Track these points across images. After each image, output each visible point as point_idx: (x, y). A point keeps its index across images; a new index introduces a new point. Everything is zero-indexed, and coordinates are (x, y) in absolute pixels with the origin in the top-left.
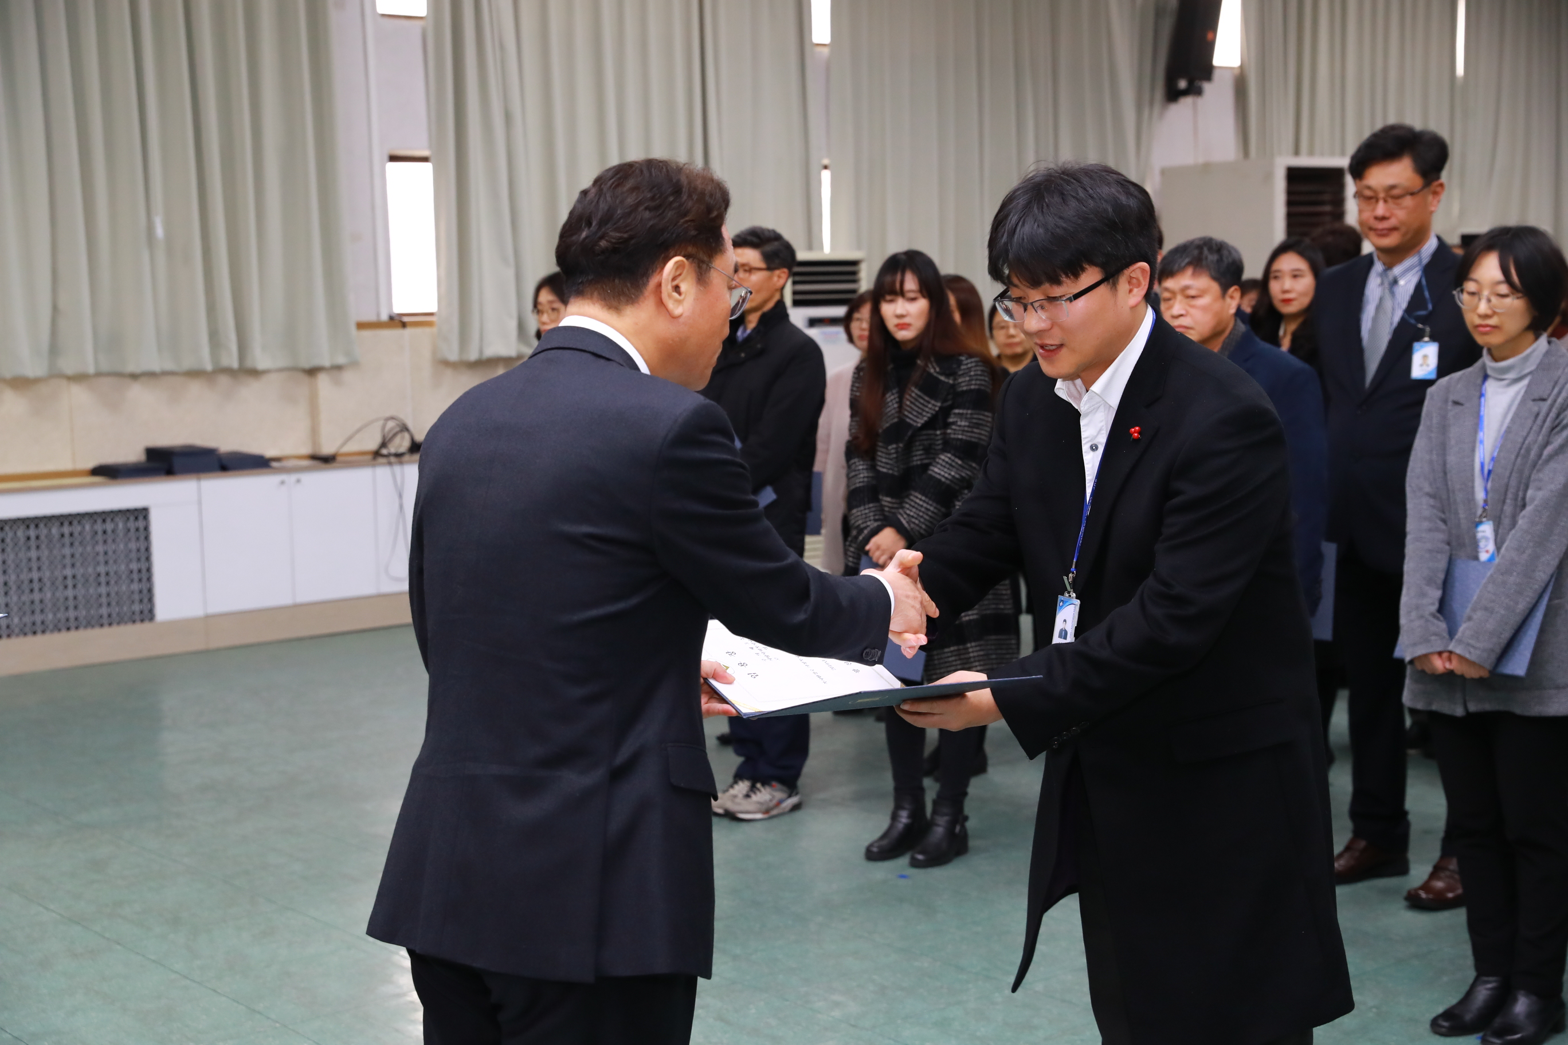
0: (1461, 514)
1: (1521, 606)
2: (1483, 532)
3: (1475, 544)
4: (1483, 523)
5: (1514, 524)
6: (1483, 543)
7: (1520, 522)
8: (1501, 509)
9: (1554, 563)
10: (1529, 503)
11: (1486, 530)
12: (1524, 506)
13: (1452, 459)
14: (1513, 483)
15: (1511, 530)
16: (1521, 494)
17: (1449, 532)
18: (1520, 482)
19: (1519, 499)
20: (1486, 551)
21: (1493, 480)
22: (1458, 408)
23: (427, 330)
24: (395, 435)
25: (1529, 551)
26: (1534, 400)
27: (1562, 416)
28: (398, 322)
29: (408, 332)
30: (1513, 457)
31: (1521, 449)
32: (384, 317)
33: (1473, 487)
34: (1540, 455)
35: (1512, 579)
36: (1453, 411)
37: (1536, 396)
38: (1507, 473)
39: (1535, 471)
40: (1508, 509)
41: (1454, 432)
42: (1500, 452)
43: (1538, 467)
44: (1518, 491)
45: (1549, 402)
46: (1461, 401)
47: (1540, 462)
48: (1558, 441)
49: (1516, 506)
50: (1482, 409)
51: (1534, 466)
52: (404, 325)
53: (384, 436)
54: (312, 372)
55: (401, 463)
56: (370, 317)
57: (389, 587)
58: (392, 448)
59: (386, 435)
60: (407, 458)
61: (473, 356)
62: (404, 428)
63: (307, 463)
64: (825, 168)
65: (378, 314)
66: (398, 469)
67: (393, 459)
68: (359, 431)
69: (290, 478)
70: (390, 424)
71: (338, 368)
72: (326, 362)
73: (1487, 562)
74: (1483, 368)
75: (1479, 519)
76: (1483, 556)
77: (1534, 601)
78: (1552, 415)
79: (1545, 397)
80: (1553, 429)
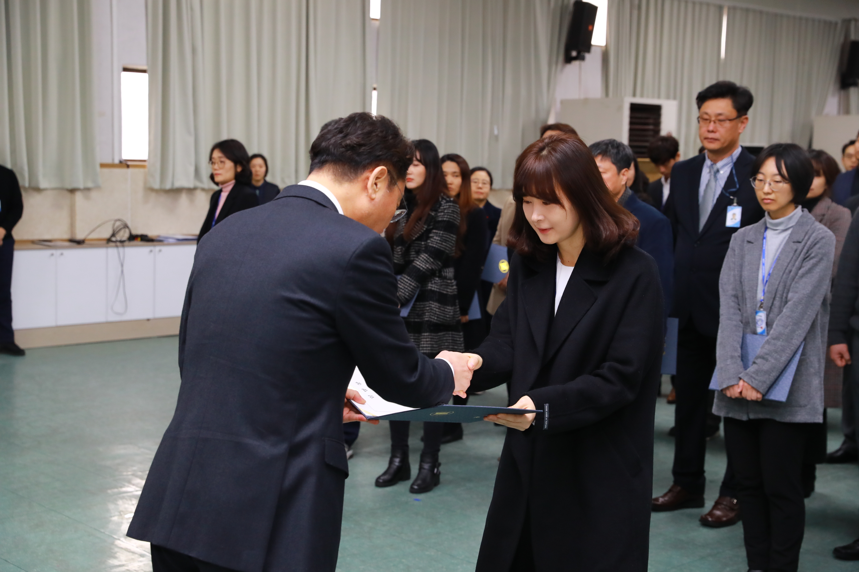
0: (748, 306)
1: (784, 358)
2: (761, 316)
3: (755, 323)
4: (760, 311)
5: (780, 311)
6: (759, 323)
7: (784, 310)
8: (773, 303)
9: (804, 335)
10: (789, 301)
11: (762, 316)
12: (786, 302)
13: (745, 273)
15: (778, 315)
16: (785, 295)
17: (742, 315)
18: (785, 288)
19: (784, 298)
20: (761, 327)
21: (769, 286)
22: (751, 245)
23: (142, 170)
24: (120, 230)
25: (790, 328)
26: (794, 242)
27: (810, 252)
28: (125, 164)
29: (130, 170)
31: (786, 269)
32: (117, 161)
33: (756, 290)
34: (796, 274)
35: (779, 343)
36: (747, 246)
37: (795, 240)
39: (794, 283)
40: (777, 303)
41: (747, 258)
42: (773, 270)
44: (783, 293)
45: (803, 244)
46: (752, 241)
48: (808, 265)
49: (781, 302)
50: (764, 246)
51: (793, 279)
52: (128, 166)
53: (114, 230)
54: (72, 191)
55: (123, 246)
56: (108, 161)
57: (113, 318)
58: (118, 238)
59: (115, 230)
60: (127, 243)
61: (168, 186)
62: (126, 226)
63: (67, 244)
64: (375, 89)
65: (113, 160)
66: (121, 249)
67: (118, 244)
68: (99, 226)
69: (57, 252)
70: (118, 224)
71: (88, 189)
72: (81, 186)
73: (762, 334)
74: (765, 223)
75: (757, 309)
76: (759, 330)
77: (791, 356)
78: (805, 251)
79: (800, 241)
80: (804, 259)
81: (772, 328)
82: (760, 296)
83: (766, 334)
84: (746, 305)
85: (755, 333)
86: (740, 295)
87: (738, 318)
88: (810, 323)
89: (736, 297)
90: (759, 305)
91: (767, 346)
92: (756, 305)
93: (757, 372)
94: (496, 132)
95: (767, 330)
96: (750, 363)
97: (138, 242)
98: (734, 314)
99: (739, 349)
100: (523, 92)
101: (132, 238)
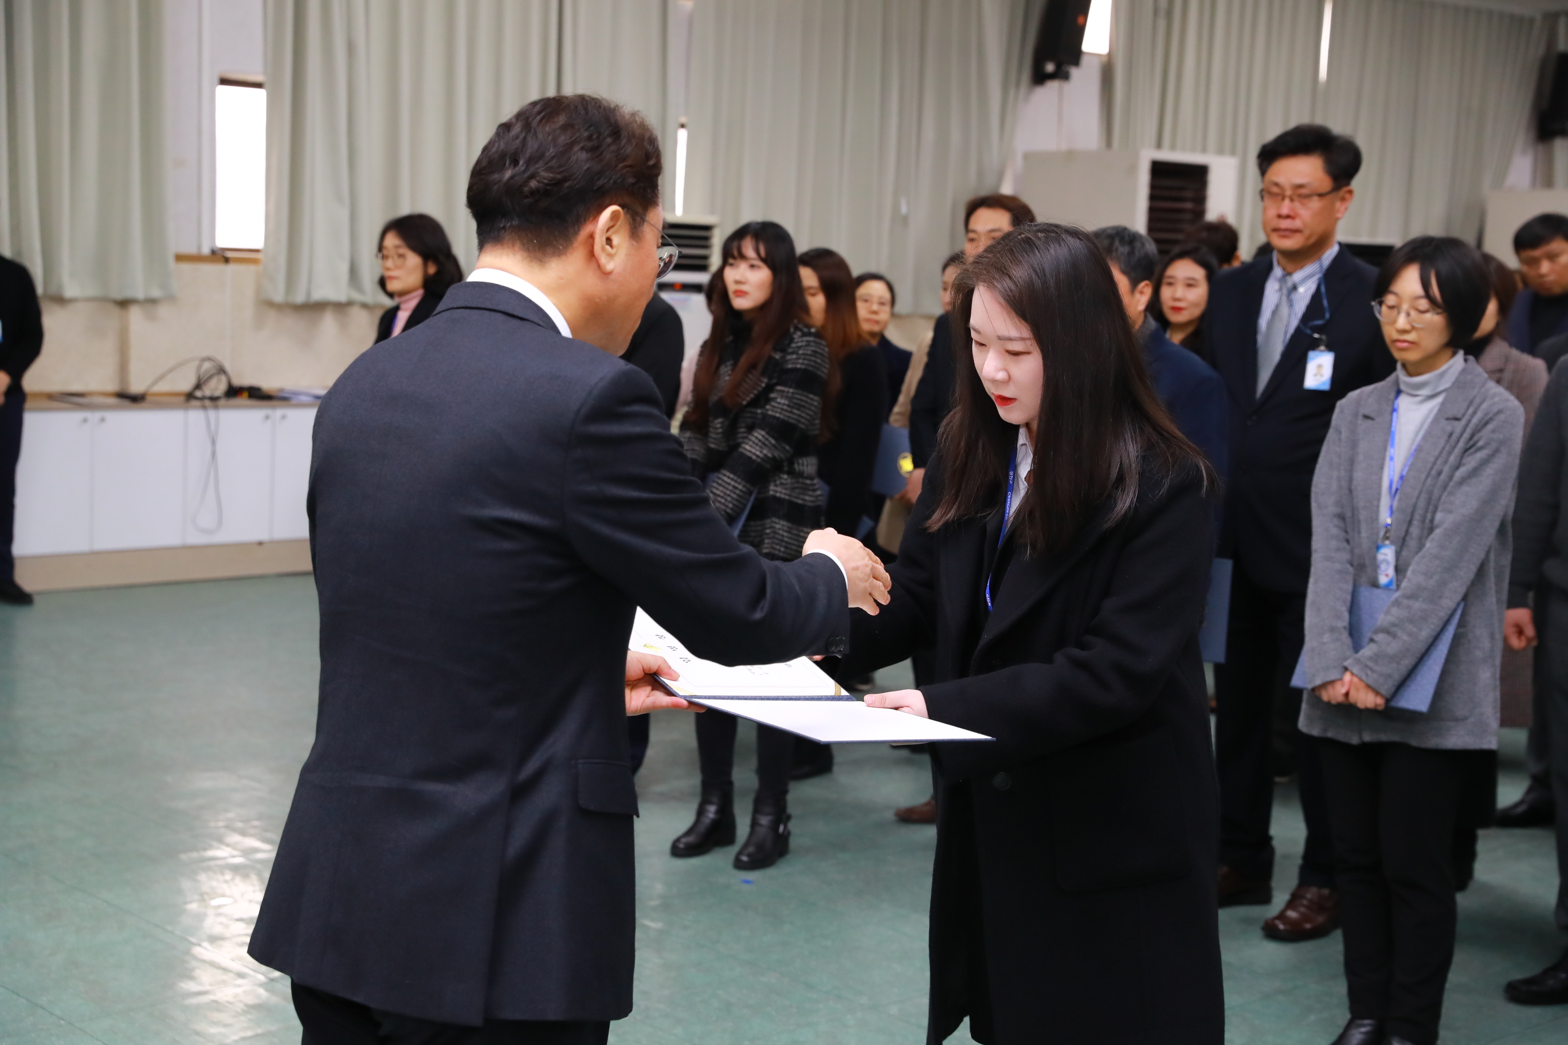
0: (1364, 534)
1: (1425, 633)
2: (1386, 555)
3: (1376, 567)
4: (1384, 546)
5: (1421, 546)
6: (1383, 567)
7: (1428, 545)
8: (1407, 532)
9: (1462, 590)
10: (1437, 527)
11: (1387, 554)
12: (1431, 530)
13: (1359, 475)
14: (1422, 504)
15: (1417, 553)
16: (1429, 516)
17: (1352, 552)
18: (1428, 503)
19: (1427, 521)
20: (1386, 575)
21: (1400, 500)
22: (1369, 422)
23: (252, 268)
24: (211, 377)
25: (1437, 577)
26: (1448, 419)
27: (1475, 438)
28: (221, 256)
29: (231, 268)
30: (1423, 476)
31: (1432, 468)
32: (206, 250)
33: (1378, 507)
34: (1451, 477)
35: (1417, 605)
36: (1363, 425)
37: (1450, 415)
38: (1416, 493)
39: (1446, 493)
40: (1415, 531)
41: (1363, 446)
42: (1410, 470)
43: (1449, 488)
44: (1426, 511)
45: (1463, 422)
46: (1372, 415)
47: (1452, 484)
48: (1472, 461)
49: (1423, 528)
50: (1394, 424)
51: (1445, 487)
52: (227, 260)
53: (199, 377)
54: (124, 304)
55: (216, 407)
56: (191, 249)
57: (196, 539)
58: (207, 391)
59: (201, 377)
60: (222, 402)
61: (300, 298)
62: (221, 370)
63: (113, 401)
64: (683, 126)
65: (199, 247)
66: (212, 413)
67: (207, 403)
68: (171, 370)
69: (94, 416)
70: (207, 365)
71: (152, 302)
72: (140, 295)
73: (1387, 587)
74: (1397, 382)
75: (1379, 542)
76: (1383, 580)
77: (1439, 629)
78: (1466, 435)
79: (1459, 416)
80: (1466, 450)
81: (1404, 577)
82: (1385, 518)
83: (1394, 587)
84: (1359, 532)
85: (1375, 584)
86: (1348, 514)
87: (1345, 556)
88: (1474, 568)
89: (1342, 517)
90: (1382, 533)
91: (1395, 611)
92: (1377, 534)
93: (1376, 658)
94: (904, 209)
95: (1397, 580)
96: (1366, 640)
97: (243, 400)
98: (1338, 550)
99: (1346, 615)
100: (955, 137)
101: (233, 392)
